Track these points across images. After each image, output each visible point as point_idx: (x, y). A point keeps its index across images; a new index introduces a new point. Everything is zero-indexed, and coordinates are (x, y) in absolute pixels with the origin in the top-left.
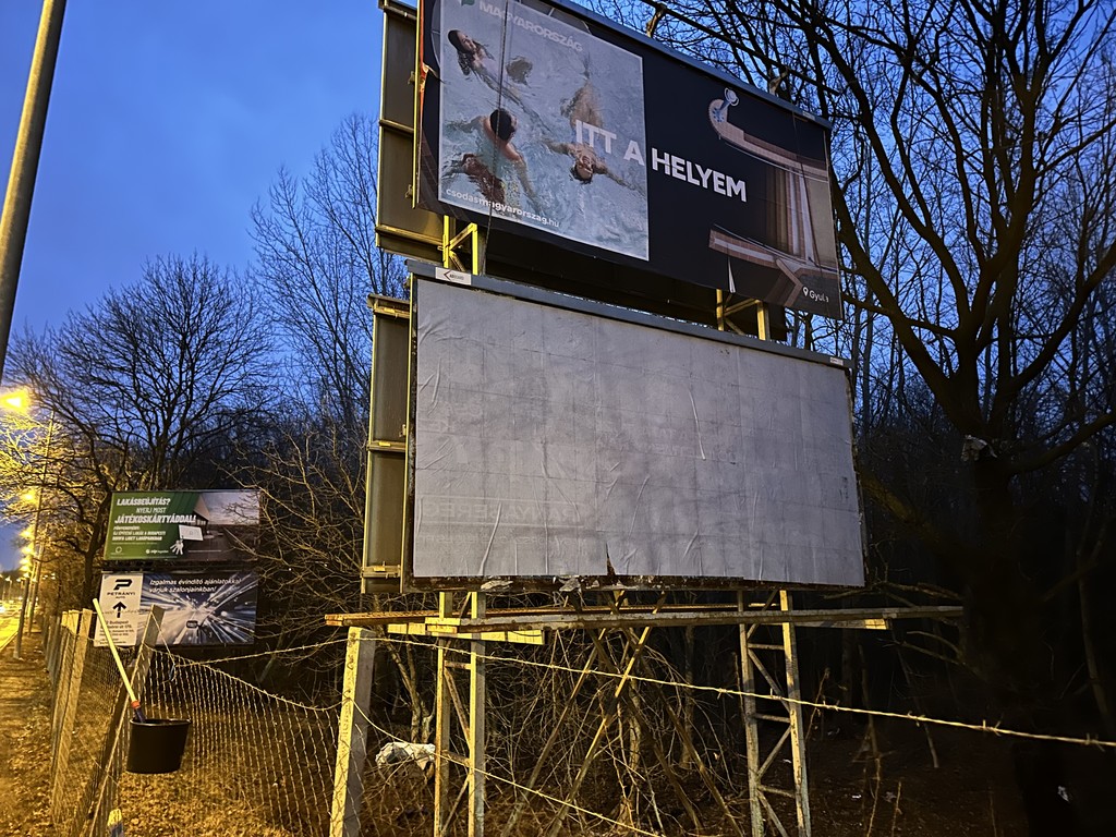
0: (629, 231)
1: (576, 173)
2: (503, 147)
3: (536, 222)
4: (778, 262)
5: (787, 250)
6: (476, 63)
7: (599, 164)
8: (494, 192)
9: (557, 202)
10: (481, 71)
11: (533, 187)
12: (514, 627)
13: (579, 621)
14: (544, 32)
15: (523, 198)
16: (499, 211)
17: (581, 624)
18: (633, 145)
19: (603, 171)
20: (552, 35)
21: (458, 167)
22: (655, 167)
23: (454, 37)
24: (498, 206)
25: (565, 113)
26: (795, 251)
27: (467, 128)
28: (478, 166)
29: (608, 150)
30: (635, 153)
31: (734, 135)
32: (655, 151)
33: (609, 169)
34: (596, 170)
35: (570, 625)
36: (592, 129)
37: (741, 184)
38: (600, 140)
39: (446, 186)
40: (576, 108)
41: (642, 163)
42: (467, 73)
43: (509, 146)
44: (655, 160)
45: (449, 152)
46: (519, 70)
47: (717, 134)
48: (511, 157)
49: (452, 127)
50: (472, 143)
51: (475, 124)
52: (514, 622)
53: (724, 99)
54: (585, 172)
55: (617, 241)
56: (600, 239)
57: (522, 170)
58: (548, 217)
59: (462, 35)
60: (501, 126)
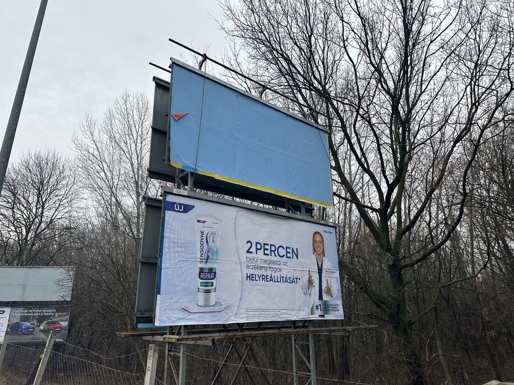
12: (200, 339)
13: (226, 336)
17: (227, 337)
35: (223, 337)
52: (200, 337)
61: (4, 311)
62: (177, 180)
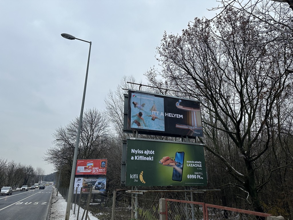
0: (161, 127)
1: (152, 119)
2: (141, 118)
3: (145, 128)
4: (189, 128)
5: (191, 125)
6: (137, 106)
7: (156, 117)
8: (139, 124)
9: (149, 124)
10: (137, 107)
11: (145, 123)
14: (147, 98)
15: (144, 125)
16: (139, 127)
18: (162, 113)
19: (157, 118)
20: (149, 98)
21: (134, 122)
22: (166, 116)
23: (133, 103)
24: (140, 127)
25: (150, 110)
26: (193, 125)
27: (135, 116)
28: (137, 121)
29: (158, 114)
30: (162, 114)
31: (181, 107)
32: (166, 113)
33: (158, 117)
34: (155, 118)
36: (155, 112)
37: (182, 116)
38: (156, 113)
39: (132, 125)
40: (152, 109)
41: (163, 115)
42: (135, 108)
43: (141, 117)
44: (166, 114)
45: (132, 120)
46: (143, 105)
47: (177, 108)
48: (142, 119)
49: (133, 116)
50: (136, 118)
51: (136, 115)
53: (179, 101)
54: (154, 119)
55: (159, 129)
56: (156, 129)
57: (143, 120)
58: (147, 127)
59: (134, 102)
60: (140, 114)
61: (80, 179)
62: (133, 132)
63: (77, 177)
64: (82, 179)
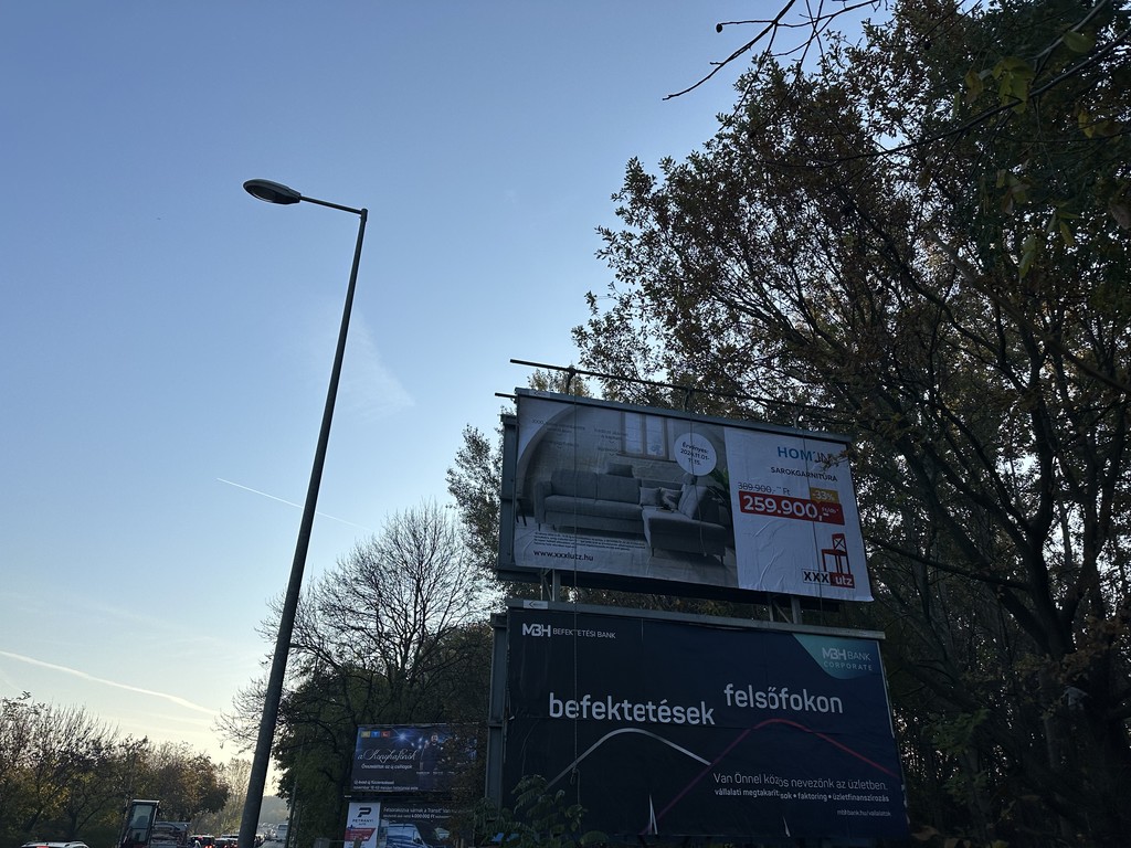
61: (370, 809)
62: (543, 578)
63: (359, 801)
64: (376, 808)
